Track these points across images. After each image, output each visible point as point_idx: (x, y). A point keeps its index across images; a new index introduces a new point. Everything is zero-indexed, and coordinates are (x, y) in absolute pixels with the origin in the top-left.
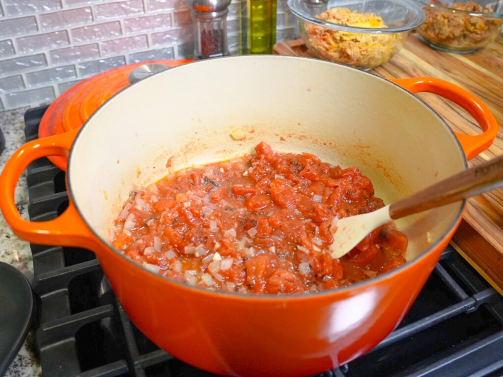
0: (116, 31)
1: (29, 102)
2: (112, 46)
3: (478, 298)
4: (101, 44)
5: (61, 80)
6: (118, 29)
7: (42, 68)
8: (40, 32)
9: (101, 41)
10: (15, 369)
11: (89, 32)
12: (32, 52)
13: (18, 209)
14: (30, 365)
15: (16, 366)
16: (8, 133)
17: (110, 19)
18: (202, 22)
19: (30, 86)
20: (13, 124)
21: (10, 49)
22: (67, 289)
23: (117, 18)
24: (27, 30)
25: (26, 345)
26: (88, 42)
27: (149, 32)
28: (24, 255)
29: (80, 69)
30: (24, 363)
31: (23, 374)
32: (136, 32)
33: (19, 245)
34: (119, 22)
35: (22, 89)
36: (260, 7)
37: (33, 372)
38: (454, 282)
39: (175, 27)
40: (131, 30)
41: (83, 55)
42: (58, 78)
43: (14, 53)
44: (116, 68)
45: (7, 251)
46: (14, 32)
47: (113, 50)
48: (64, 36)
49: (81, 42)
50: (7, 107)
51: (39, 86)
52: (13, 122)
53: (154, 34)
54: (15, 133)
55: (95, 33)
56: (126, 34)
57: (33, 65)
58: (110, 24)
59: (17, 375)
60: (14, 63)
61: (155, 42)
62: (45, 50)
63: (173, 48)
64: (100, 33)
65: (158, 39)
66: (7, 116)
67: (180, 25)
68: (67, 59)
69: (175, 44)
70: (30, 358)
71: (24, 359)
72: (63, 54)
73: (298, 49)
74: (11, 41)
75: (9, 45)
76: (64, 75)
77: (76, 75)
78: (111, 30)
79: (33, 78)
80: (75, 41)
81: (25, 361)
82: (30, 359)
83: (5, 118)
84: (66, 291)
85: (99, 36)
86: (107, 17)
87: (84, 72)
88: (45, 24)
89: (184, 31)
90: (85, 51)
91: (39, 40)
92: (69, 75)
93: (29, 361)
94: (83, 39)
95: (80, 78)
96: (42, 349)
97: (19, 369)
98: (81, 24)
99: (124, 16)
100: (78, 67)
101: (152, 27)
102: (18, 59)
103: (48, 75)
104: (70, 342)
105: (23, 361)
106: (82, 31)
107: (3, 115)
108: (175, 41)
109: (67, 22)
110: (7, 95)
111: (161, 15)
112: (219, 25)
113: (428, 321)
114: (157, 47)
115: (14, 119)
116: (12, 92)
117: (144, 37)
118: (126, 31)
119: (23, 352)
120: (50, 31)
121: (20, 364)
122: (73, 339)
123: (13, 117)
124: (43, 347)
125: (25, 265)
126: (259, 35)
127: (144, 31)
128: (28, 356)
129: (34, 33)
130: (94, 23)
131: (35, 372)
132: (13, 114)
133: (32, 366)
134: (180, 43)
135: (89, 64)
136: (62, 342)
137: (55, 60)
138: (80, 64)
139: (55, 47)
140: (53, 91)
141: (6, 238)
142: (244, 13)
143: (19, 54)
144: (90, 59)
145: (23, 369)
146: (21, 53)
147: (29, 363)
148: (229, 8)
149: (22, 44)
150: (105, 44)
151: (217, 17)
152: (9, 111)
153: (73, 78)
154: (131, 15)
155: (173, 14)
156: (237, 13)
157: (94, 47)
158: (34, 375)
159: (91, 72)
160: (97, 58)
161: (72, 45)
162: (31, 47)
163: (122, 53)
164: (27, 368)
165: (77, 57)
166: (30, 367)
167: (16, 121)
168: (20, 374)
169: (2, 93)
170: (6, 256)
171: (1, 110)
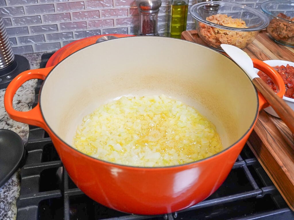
0: (97, 16)
1: (47, 49)
2: (94, 24)
3: (264, 190)
4: (88, 22)
5: (65, 40)
6: (98, 14)
7: (56, 32)
8: (56, 13)
9: (88, 20)
10: (9, 186)
11: (82, 15)
12: (51, 23)
13: (29, 106)
14: (17, 185)
16: (33, 65)
17: (93, 9)
18: (144, 15)
19: (48, 41)
20: (36, 61)
21: (39, 20)
22: (42, 150)
23: (98, 9)
24: (49, 11)
25: (17, 175)
26: (81, 20)
27: (115, 18)
28: (26, 130)
29: (76, 34)
30: (14, 184)
31: (12, 189)
32: (108, 17)
34: (99, 11)
35: (44, 42)
37: (17, 189)
38: (253, 179)
39: (130, 16)
40: (105, 16)
41: (78, 27)
42: (63, 38)
43: (41, 22)
44: (95, 36)
46: (42, 11)
47: (94, 26)
48: (68, 16)
49: (77, 20)
50: (35, 51)
51: (53, 41)
52: (36, 59)
53: (118, 20)
54: (36, 65)
55: (85, 16)
56: (102, 18)
57: (50, 30)
58: (93, 12)
59: (9, 189)
60: (41, 28)
61: (118, 24)
62: (58, 23)
63: (127, 28)
64: (88, 16)
65: (119, 22)
66: (34, 56)
67: (132, 15)
68: (69, 28)
69: (129, 26)
71: (14, 182)
72: (67, 26)
73: (196, 35)
74: (40, 16)
75: (39, 18)
76: (67, 37)
77: (73, 37)
78: (94, 15)
79: (50, 37)
80: (74, 19)
81: (15, 183)
83: (33, 56)
84: (41, 151)
85: (87, 18)
86: (93, 8)
87: (77, 36)
88: (59, 9)
89: (135, 19)
90: (79, 25)
91: (55, 17)
92: (69, 37)
93: (17, 184)
94: (79, 19)
95: (75, 39)
96: (23, 178)
97: (11, 187)
98: (78, 10)
99: (102, 8)
100: (74, 33)
101: (117, 15)
102: (43, 26)
103: (58, 36)
104: (37, 177)
105: (14, 183)
106: (78, 14)
107: (33, 55)
108: (129, 24)
109: (71, 9)
110: (36, 45)
111: (122, 9)
112: (153, 17)
113: (230, 198)
114: (119, 26)
115: (37, 58)
116: (39, 43)
117: (112, 20)
118: (102, 17)
119: (14, 178)
120: (61, 12)
121: (11, 184)
122: (39, 176)
123: (37, 57)
124: (23, 177)
125: (26, 135)
126: (178, 25)
127: (112, 17)
128: (16, 181)
129: (53, 13)
130: (85, 11)
131: (18, 190)
132: (37, 55)
133: (17, 186)
134: (132, 26)
135: (80, 33)
136: (33, 176)
137: (62, 29)
138: (75, 32)
139: (63, 21)
140: (60, 45)
142: (169, 12)
144: (82, 30)
145: (12, 187)
146: (45, 23)
147: (16, 185)
148: (160, 9)
149: (46, 19)
150: (90, 23)
151: (152, 13)
152: (36, 53)
153: (71, 39)
154: (106, 8)
155: (129, 9)
156: (166, 12)
157: (83, 23)
158: (17, 191)
159: (81, 37)
160: (85, 30)
161: (72, 21)
162: (50, 20)
163: (99, 28)
164: (15, 187)
165: (74, 28)
167: (38, 59)
168: (11, 189)
169: (33, 43)
170: (17, 128)
171: (32, 52)
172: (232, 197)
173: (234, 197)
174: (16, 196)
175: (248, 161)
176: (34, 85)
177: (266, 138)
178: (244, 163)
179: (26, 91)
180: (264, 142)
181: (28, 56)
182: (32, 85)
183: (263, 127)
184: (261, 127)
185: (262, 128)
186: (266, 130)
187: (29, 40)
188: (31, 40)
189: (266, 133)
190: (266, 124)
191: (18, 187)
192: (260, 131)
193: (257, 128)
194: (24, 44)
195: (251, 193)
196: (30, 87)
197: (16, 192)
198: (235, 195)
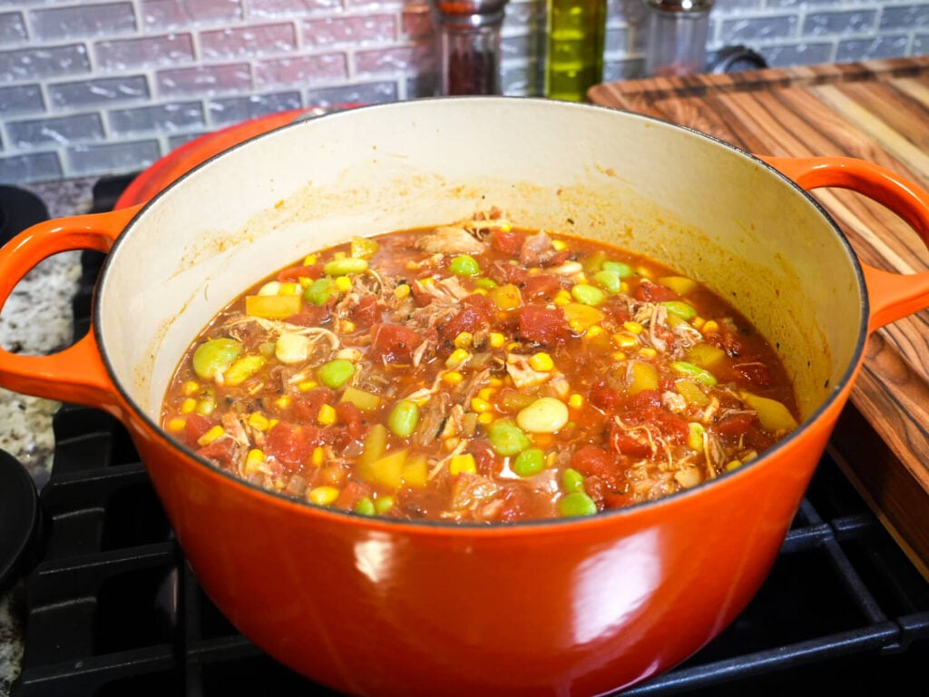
0: (287, 41)
1: (112, 165)
2: (277, 70)
4: (255, 64)
5: (174, 129)
6: (290, 37)
7: (141, 103)
8: (140, 34)
9: (256, 58)
11: (235, 40)
12: (123, 70)
14: (10, 640)
17: (274, 17)
18: (452, 35)
19: (115, 135)
20: (74, 205)
21: (81, 62)
22: (102, 510)
23: (289, 15)
24: (117, 28)
25: (10, 604)
26: (231, 58)
27: (350, 47)
29: (214, 111)
32: (327, 46)
33: (38, 424)
34: (292, 24)
35: (98, 140)
36: (576, 11)
37: (11, 653)
38: (863, 586)
39: (403, 40)
40: (315, 42)
41: (220, 85)
42: (168, 124)
43: (89, 68)
44: (282, 114)
45: (16, 432)
46: (92, 29)
47: (278, 78)
48: (185, 44)
49: (215, 58)
50: (69, 172)
51: (132, 136)
52: (74, 201)
53: (361, 54)
55: (244, 43)
56: (306, 50)
57: (122, 96)
58: (277, 29)
60: (88, 89)
61: (362, 68)
62: (147, 69)
63: (395, 84)
64: (254, 44)
65: (367, 61)
66: (67, 188)
67: (413, 38)
68: (189, 88)
69: (402, 75)
70: (11, 628)
72: (183, 78)
73: (637, 98)
74: (83, 45)
75: (79, 54)
76: (182, 119)
77: (203, 119)
78: (277, 39)
79: (122, 121)
80: (206, 55)
81: (3, 632)
82: (11, 630)
83: (62, 191)
84: (100, 513)
85: (253, 50)
86: (269, 12)
87: (219, 116)
88: (151, 19)
89: (422, 50)
90: (224, 75)
91: (138, 49)
92: (190, 120)
93: (9, 633)
94: (222, 53)
95: (211, 127)
96: (34, 611)
98: (219, 24)
99: (304, 14)
100: (208, 106)
101: (356, 37)
102: (97, 82)
103: (150, 117)
104: (88, 603)
106: (220, 37)
107: (60, 186)
108: (400, 69)
109: (193, 18)
110: (71, 150)
111: (376, 17)
112: (485, 41)
114: (366, 77)
115: (77, 196)
116: (81, 145)
117: (341, 58)
118: (305, 44)
120: (158, 31)
122: (92, 599)
123: (77, 191)
124: (36, 607)
125: (42, 461)
127: (340, 46)
128: (10, 624)
129: (128, 34)
130: (244, 23)
131: (16, 654)
132: (79, 186)
133: (11, 643)
134: (412, 74)
135: (230, 103)
136: (71, 602)
137: (164, 89)
138: (216, 101)
139: (166, 63)
140: (159, 149)
141: (18, 409)
142: (541, 22)
143: (97, 72)
144: (234, 93)
146: (101, 70)
147: (8, 637)
148: (509, 10)
149: (105, 55)
150: (264, 66)
151: (482, 25)
152: (71, 179)
153: (197, 128)
154: (318, 13)
155: (399, 16)
156: (529, 22)
157: (240, 70)
158: (11, 660)
159: (233, 118)
160: (246, 92)
161: (200, 62)
162: (121, 61)
163: (296, 86)
164: (3, 645)
165: (206, 86)
166: (8, 644)
167: (81, 199)
169: (60, 145)
170: (11, 440)
171: (55, 177)
172: (789, 652)
173: (798, 650)
174: (7, 678)
175: (844, 525)
176: (69, 289)
177: (904, 435)
178: (828, 531)
179: (41, 311)
180: (899, 452)
181: (42, 188)
182: (64, 288)
183: (890, 402)
184: (884, 400)
185: (887, 404)
186: (900, 411)
187: (45, 131)
188: (54, 134)
189: (903, 421)
190: (903, 391)
191: (17, 644)
192: (879, 413)
193: (871, 403)
194: (27, 148)
195: (859, 636)
196: (54, 295)
197: (8, 663)
198: (803, 644)
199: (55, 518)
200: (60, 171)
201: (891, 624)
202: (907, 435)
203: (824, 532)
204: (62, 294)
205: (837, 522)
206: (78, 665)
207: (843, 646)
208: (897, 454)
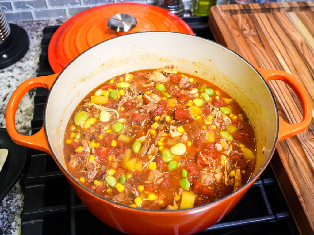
1: (49, 17)
3: (278, 216)
5: (70, 6)
10: (11, 194)
13: (30, 94)
14: (20, 193)
15: (12, 192)
16: (33, 38)
19: (50, 7)
20: (37, 32)
28: (28, 125)
30: (16, 192)
31: (15, 197)
33: (26, 118)
35: (45, 9)
37: (20, 198)
38: (268, 202)
42: (69, 4)
45: (19, 121)
50: (35, 18)
51: (56, 8)
52: (37, 30)
54: (37, 39)
59: (12, 197)
66: (34, 24)
70: (20, 189)
71: (17, 189)
76: (73, 3)
77: (80, 4)
79: (53, 3)
81: (18, 190)
82: (20, 190)
83: (33, 26)
84: (46, 155)
87: (86, 2)
92: (76, 3)
93: (19, 191)
95: (83, 6)
97: (14, 194)
103: (62, 2)
105: (16, 190)
107: (32, 23)
110: (36, 12)
115: (38, 28)
116: (39, 10)
119: (17, 185)
121: (14, 192)
122: (43, 185)
123: (38, 26)
124: (27, 186)
125: (27, 132)
128: (19, 188)
131: (21, 198)
132: (38, 24)
133: (20, 194)
136: (38, 186)
140: (65, 12)
141: (20, 112)
145: (15, 194)
147: (19, 192)
152: (35, 21)
153: (79, 6)
164: (18, 195)
166: (19, 194)
167: (39, 30)
168: (14, 197)
169: (32, 10)
170: (18, 124)
171: (31, 20)
172: (242, 222)
173: (245, 222)
174: (19, 206)
175: (266, 181)
176: (35, 67)
177: (288, 160)
179: (26, 75)
180: (285, 166)
181: (26, 24)
182: (33, 66)
183: (286, 147)
184: (284, 146)
185: (285, 148)
186: (289, 151)
187: (27, 5)
188: (29, 6)
189: (289, 154)
190: (292, 141)
191: (22, 194)
192: (282, 151)
193: (280, 147)
194: (20, 10)
196: (30, 69)
197: (19, 200)
199: (32, 156)
200: (32, 18)
201: (274, 216)
202: (289, 159)
203: (260, 183)
204: (33, 68)
205: (265, 180)
206: (40, 210)
207: (258, 221)
208: (284, 166)
